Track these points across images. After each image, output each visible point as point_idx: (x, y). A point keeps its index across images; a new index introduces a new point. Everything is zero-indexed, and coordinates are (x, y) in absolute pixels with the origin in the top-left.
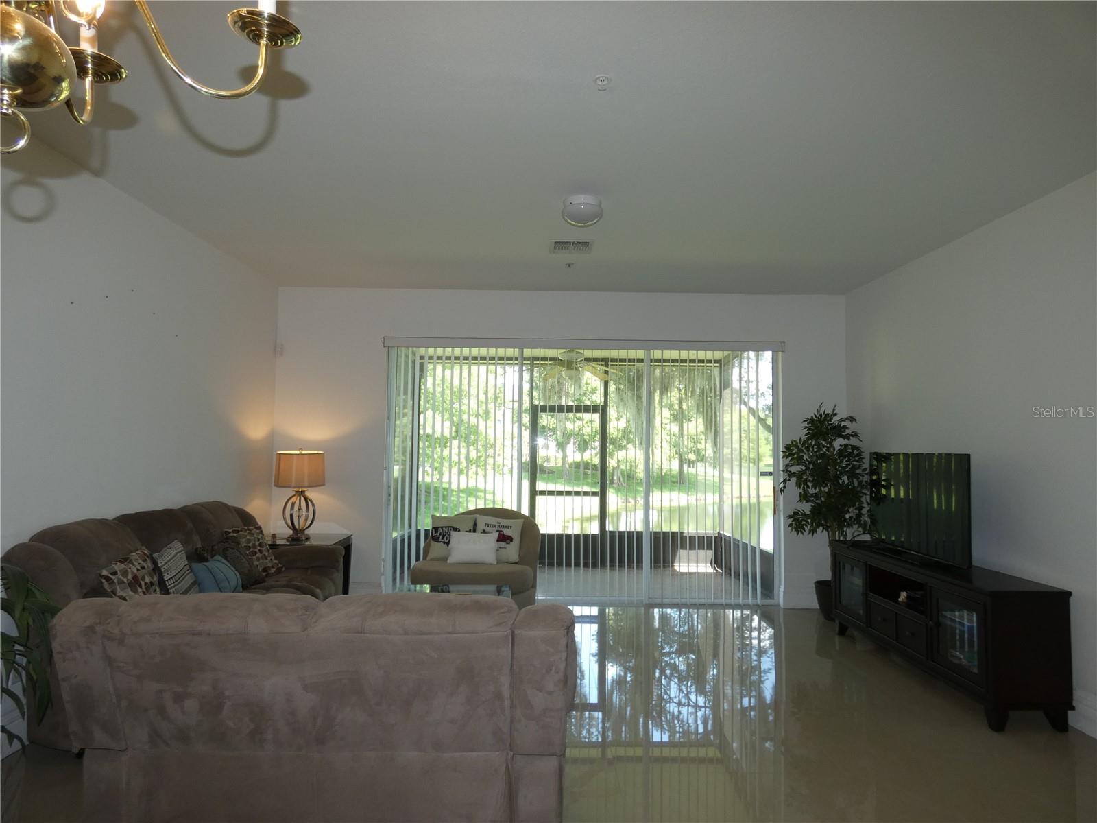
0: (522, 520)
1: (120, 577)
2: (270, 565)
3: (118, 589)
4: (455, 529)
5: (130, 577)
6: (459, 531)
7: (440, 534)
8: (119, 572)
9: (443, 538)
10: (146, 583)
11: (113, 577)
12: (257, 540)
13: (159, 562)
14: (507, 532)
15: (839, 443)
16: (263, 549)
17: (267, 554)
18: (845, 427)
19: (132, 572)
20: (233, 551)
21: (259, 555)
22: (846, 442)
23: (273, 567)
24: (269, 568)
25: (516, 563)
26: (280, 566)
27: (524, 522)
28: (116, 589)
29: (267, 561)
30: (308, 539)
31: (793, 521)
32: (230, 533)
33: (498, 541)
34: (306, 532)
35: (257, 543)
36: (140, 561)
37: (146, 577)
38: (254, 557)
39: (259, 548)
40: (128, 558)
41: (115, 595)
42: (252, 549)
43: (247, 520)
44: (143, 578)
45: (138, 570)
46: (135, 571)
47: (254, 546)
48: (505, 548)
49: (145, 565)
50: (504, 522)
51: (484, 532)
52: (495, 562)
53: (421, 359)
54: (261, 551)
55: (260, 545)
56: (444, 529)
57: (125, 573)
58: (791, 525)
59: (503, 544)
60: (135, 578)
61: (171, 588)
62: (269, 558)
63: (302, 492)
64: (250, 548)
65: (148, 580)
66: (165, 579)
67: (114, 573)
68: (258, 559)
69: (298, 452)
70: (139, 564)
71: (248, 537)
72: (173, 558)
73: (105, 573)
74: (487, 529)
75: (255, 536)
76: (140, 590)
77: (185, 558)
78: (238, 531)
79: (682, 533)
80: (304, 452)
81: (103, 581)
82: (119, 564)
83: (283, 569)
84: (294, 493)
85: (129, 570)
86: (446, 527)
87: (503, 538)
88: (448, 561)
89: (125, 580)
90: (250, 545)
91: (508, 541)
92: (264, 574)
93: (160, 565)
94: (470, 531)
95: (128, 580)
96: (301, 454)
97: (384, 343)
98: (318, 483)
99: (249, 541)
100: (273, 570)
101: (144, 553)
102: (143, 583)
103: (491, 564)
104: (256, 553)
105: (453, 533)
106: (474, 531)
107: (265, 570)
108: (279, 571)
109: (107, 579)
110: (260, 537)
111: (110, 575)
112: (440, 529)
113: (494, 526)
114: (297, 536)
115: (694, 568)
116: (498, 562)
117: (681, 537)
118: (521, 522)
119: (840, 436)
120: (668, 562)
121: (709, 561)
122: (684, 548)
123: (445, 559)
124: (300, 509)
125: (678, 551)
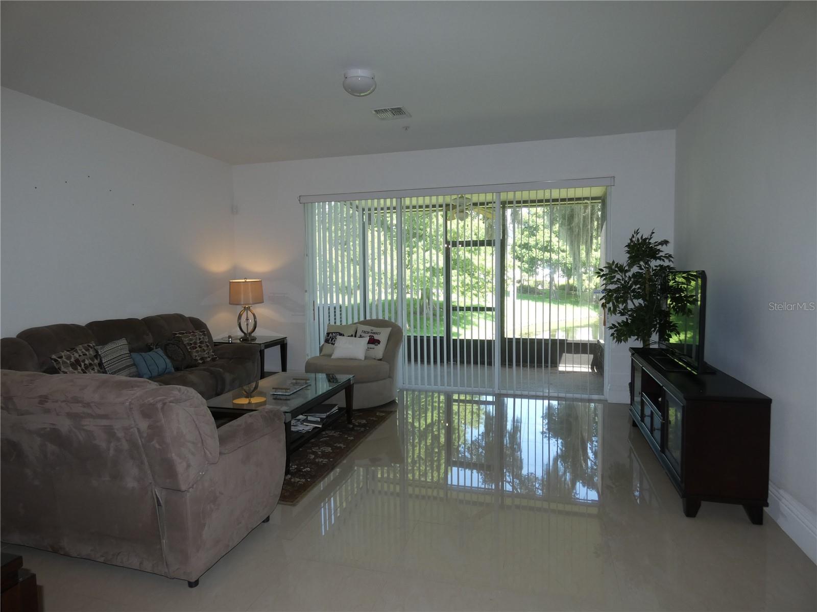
0: (391, 328)
1: (65, 360)
2: (206, 356)
3: (62, 367)
4: (341, 335)
5: (73, 360)
6: (344, 336)
7: (330, 337)
8: (64, 357)
9: (332, 341)
10: (85, 364)
11: (59, 360)
12: (198, 339)
13: (100, 351)
14: (376, 337)
15: (654, 263)
16: (203, 345)
17: (205, 348)
18: (659, 251)
19: (75, 357)
20: (174, 346)
21: (198, 349)
22: (661, 263)
23: (209, 357)
24: (206, 358)
25: (380, 360)
26: (215, 356)
27: (392, 330)
28: (60, 367)
29: (205, 353)
30: (255, 339)
31: (615, 331)
32: (176, 334)
33: (368, 343)
34: (252, 335)
35: (198, 342)
36: (84, 350)
37: (86, 360)
38: (194, 350)
39: (199, 344)
40: (74, 348)
41: (60, 370)
42: (193, 345)
43: (198, 325)
44: (84, 361)
45: (80, 356)
46: (77, 356)
47: (195, 343)
48: (374, 348)
49: (87, 353)
50: (376, 330)
51: (361, 337)
52: (363, 358)
54: (200, 346)
55: (201, 343)
57: (69, 358)
58: (612, 335)
59: (372, 346)
60: (77, 361)
61: (107, 368)
62: (207, 352)
63: (249, 308)
64: (191, 344)
65: (87, 362)
66: (104, 362)
67: (61, 357)
68: (197, 352)
69: (244, 281)
70: (83, 352)
71: (190, 337)
72: (112, 349)
73: (54, 357)
74: (363, 334)
75: (197, 336)
76: (79, 368)
77: (128, 349)
78: (184, 333)
79: (567, 340)
80: (247, 280)
81: (53, 361)
82: (65, 351)
83: (218, 358)
84: (243, 308)
85: (73, 355)
86: (334, 333)
87: (373, 341)
88: (332, 357)
89: (68, 362)
90: (191, 342)
91: (377, 344)
92: (200, 362)
93: (100, 353)
94: (352, 336)
95: (71, 362)
96: (246, 282)
97: (299, 201)
98: (259, 301)
99: (191, 340)
100: (209, 359)
101: (88, 345)
102: (83, 364)
103: (361, 360)
104: (196, 348)
105: (338, 337)
106: (355, 337)
107: (202, 359)
108: (214, 360)
109: (56, 360)
110: (201, 337)
111: (57, 358)
112: (331, 334)
113: (368, 333)
114: (247, 338)
115: (577, 369)
116: (366, 358)
117: (567, 343)
118: (389, 329)
119: (656, 258)
120: (555, 364)
121: (590, 363)
122: (569, 352)
123: (330, 356)
124: (247, 319)
125: (564, 354)
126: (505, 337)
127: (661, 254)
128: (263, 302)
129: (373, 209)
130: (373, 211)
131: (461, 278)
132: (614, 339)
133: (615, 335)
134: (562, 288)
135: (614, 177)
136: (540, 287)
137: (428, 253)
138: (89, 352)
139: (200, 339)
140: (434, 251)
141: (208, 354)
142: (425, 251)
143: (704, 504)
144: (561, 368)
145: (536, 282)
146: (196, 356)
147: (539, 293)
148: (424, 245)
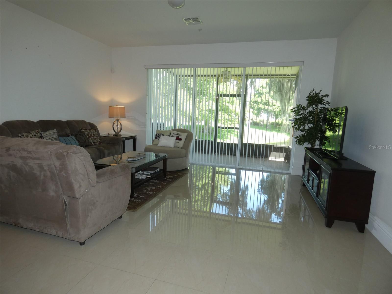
0: (187, 133)
4: (163, 135)
6: (164, 135)
7: (157, 136)
9: (158, 138)
12: (92, 133)
13: (43, 134)
14: (180, 137)
15: (320, 106)
16: (95, 136)
17: (96, 138)
18: (323, 100)
20: (80, 135)
21: (92, 138)
22: (324, 106)
23: (97, 142)
24: (96, 142)
25: (181, 148)
26: (100, 142)
27: (188, 134)
29: (96, 140)
30: (121, 136)
31: (298, 140)
32: (82, 130)
33: (176, 140)
34: (120, 133)
35: (93, 134)
36: (35, 133)
38: (90, 138)
39: (93, 136)
40: (30, 132)
42: (90, 136)
43: (93, 126)
45: (33, 136)
47: (91, 135)
48: (178, 142)
49: (37, 135)
50: (180, 133)
51: (172, 136)
52: (173, 147)
53: (179, 76)
54: (93, 137)
55: (94, 135)
56: (159, 134)
57: (27, 136)
58: (296, 141)
59: (178, 141)
62: (96, 139)
63: (118, 120)
64: (89, 135)
67: (23, 136)
68: (92, 139)
69: (116, 106)
70: (34, 134)
71: (89, 132)
74: (173, 135)
75: (92, 132)
77: (57, 135)
78: (85, 130)
79: (274, 145)
80: (118, 106)
83: (102, 143)
84: (115, 120)
85: (29, 135)
86: (160, 134)
87: (178, 139)
88: (158, 146)
90: (89, 134)
91: (180, 140)
92: (93, 144)
93: (43, 135)
94: (168, 136)
97: (145, 67)
98: (123, 116)
99: (89, 133)
100: (97, 143)
101: (37, 131)
103: (172, 148)
104: (91, 137)
105: (161, 136)
106: (170, 136)
107: (94, 143)
108: (100, 143)
110: (94, 132)
111: (21, 136)
112: (158, 135)
113: (176, 135)
114: (117, 135)
115: (277, 159)
116: (174, 147)
117: (274, 147)
118: (186, 134)
119: (321, 104)
120: (267, 156)
121: (284, 157)
122: (274, 151)
123: (157, 145)
124: (117, 126)
125: (272, 152)
126: (243, 142)
127: (324, 101)
128: (125, 117)
129: (181, 76)
130: (181, 77)
131: (223, 116)
132: (297, 143)
133: (298, 142)
134: (273, 124)
135: (304, 62)
136: (262, 123)
137: (207, 103)
138: (37, 134)
139: (93, 133)
140: (211, 101)
141: (97, 140)
142: (206, 101)
143: (336, 221)
144: (270, 159)
145: (260, 120)
146: (91, 141)
147: (261, 125)
148: (206, 98)
